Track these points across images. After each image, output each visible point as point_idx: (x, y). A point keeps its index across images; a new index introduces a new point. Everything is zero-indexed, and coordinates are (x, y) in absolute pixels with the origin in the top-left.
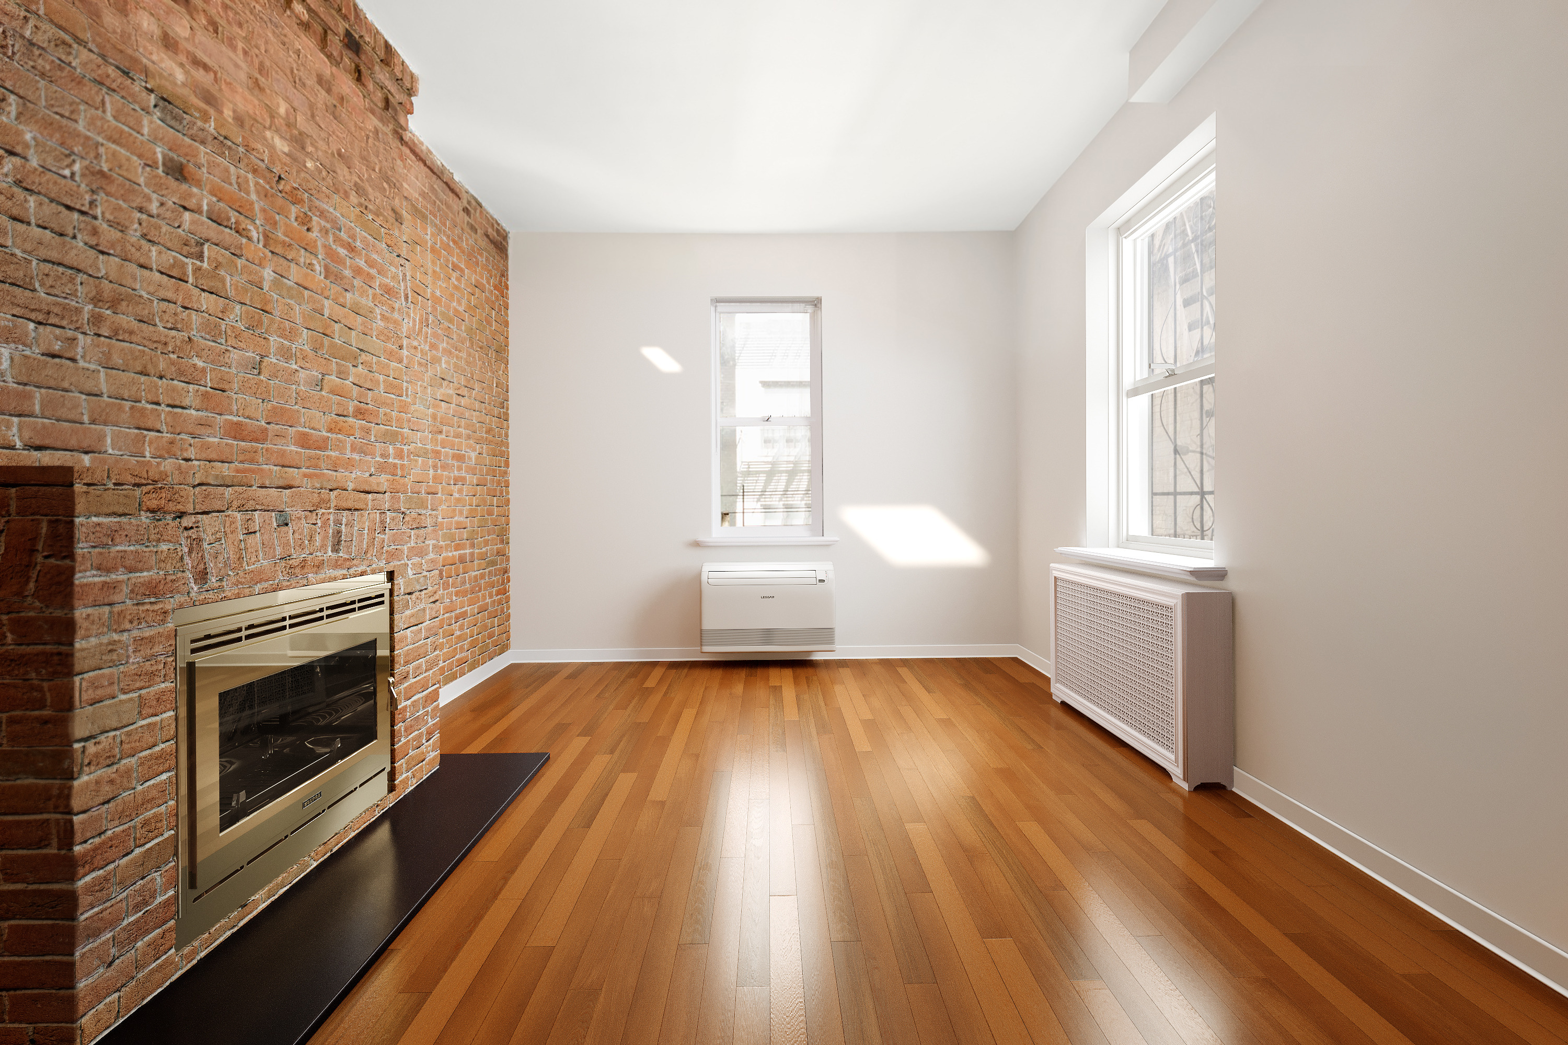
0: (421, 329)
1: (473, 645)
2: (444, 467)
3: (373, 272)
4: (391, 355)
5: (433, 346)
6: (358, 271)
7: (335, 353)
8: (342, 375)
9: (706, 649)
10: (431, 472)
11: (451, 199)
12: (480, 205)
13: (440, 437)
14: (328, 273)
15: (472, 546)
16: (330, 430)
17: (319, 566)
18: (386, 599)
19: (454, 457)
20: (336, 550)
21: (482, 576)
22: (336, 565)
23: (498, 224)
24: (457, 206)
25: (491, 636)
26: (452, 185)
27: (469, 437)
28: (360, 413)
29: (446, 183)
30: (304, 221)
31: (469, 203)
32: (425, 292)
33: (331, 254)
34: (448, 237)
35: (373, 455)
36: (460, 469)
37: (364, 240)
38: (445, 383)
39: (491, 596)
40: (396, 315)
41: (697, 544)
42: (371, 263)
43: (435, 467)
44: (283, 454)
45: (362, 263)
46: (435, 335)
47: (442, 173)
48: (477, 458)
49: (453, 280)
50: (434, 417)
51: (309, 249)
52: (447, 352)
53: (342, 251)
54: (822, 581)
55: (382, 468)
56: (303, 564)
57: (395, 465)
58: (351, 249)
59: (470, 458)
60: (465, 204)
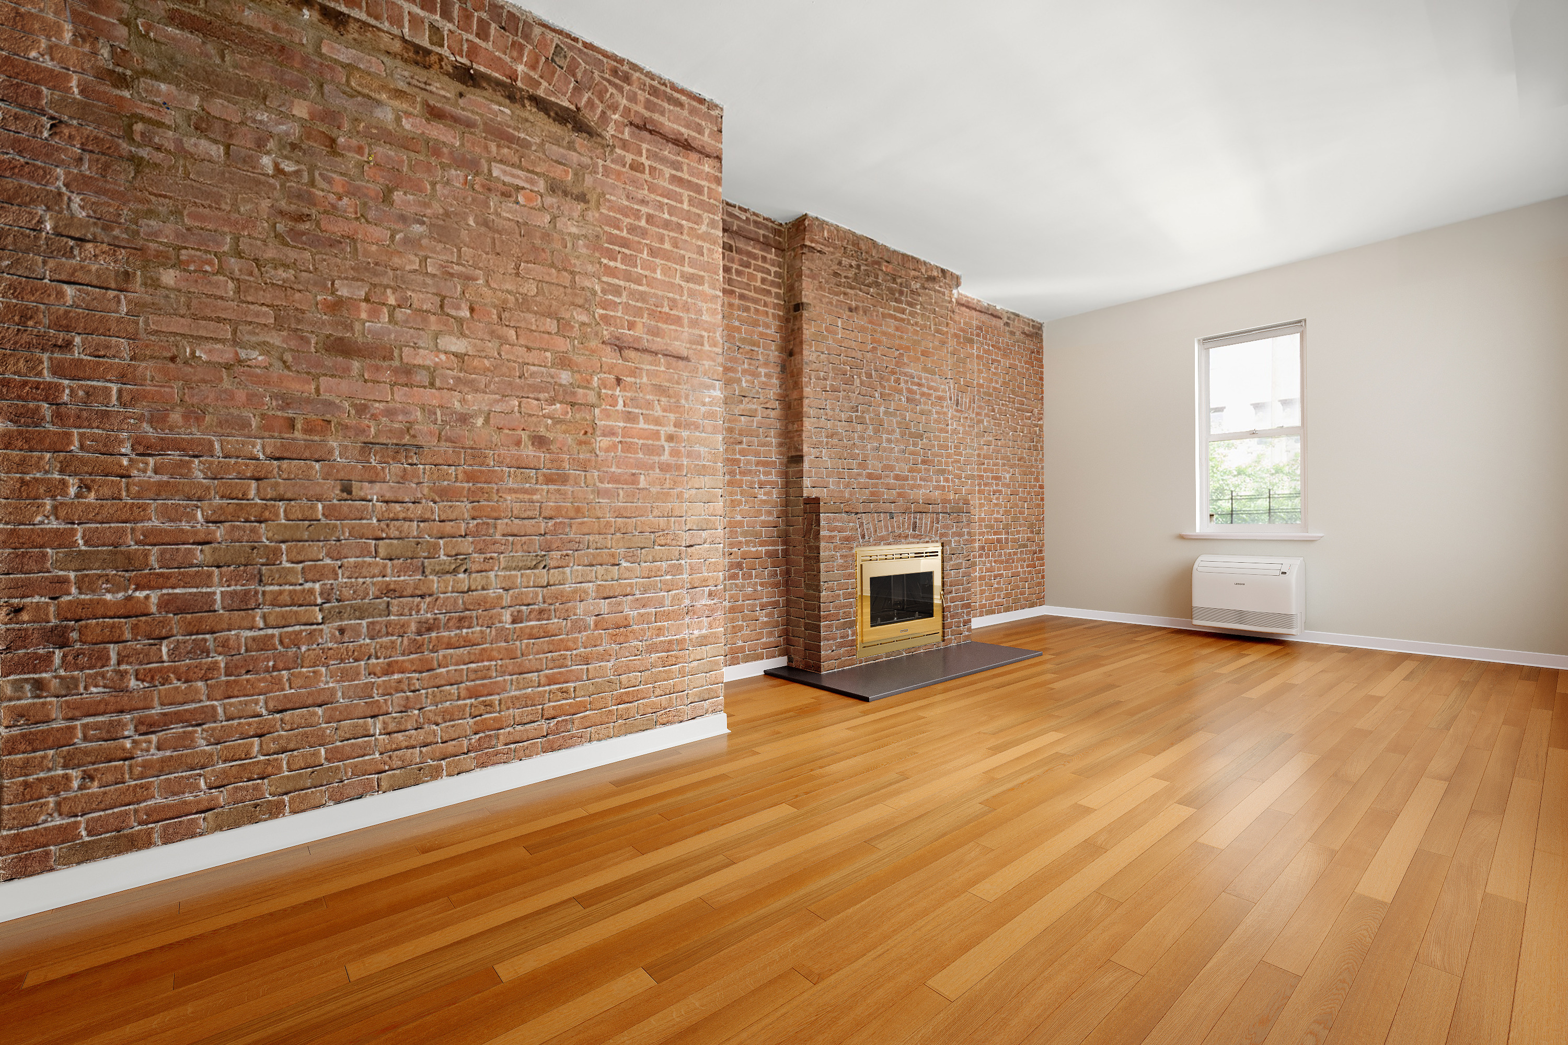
0: (970, 406)
1: (1007, 596)
2: (985, 485)
3: (932, 392)
4: (941, 431)
5: (978, 414)
6: (923, 394)
7: (912, 435)
8: (915, 445)
9: (1196, 622)
10: (977, 488)
11: (994, 322)
12: (1018, 315)
13: (983, 467)
14: (908, 400)
15: (1007, 533)
16: (909, 472)
17: (907, 537)
18: (940, 554)
19: (993, 478)
20: (914, 530)
21: (1015, 554)
22: (914, 537)
23: (1033, 321)
24: (1000, 323)
25: (1022, 593)
26: (995, 313)
27: (1004, 465)
28: (924, 462)
29: (992, 315)
30: (897, 381)
31: (1009, 318)
32: (972, 383)
33: (910, 391)
34: (989, 345)
35: (932, 481)
36: (997, 485)
37: (926, 378)
38: (986, 434)
39: (1022, 567)
40: (945, 410)
41: (1182, 537)
42: (930, 388)
43: (979, 485)
44: (888, 484)
45: (925, 390)
46: (980, 407)
47: (988, 309)
48: (1010, 478)
49: (993, 370)
50: (979, 455)
51: (900, 392)
52: (987, 415)
53: (915, 388)
54: (1284, 573)
55: (937, 488)
56: (900, 536)
57: (944, 486)
58: (919, 385)
59: (1005, 478)
60: (1005, 320)
